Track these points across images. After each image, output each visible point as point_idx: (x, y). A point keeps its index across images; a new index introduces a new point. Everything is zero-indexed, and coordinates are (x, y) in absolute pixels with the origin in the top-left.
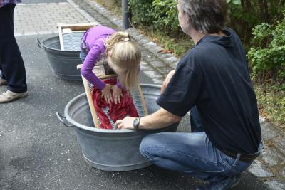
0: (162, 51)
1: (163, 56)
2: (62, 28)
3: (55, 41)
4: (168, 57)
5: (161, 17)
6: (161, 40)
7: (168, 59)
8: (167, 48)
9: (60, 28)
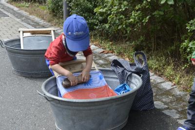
0: (103, 52)
1: (106, 55)
2: (24, 32)
3: (16, 43)
4: (110, 56)
5: (100, 23)
6: (101, 43)
7: (110, 58)
8: (108, 50)
9: (21, 32)
